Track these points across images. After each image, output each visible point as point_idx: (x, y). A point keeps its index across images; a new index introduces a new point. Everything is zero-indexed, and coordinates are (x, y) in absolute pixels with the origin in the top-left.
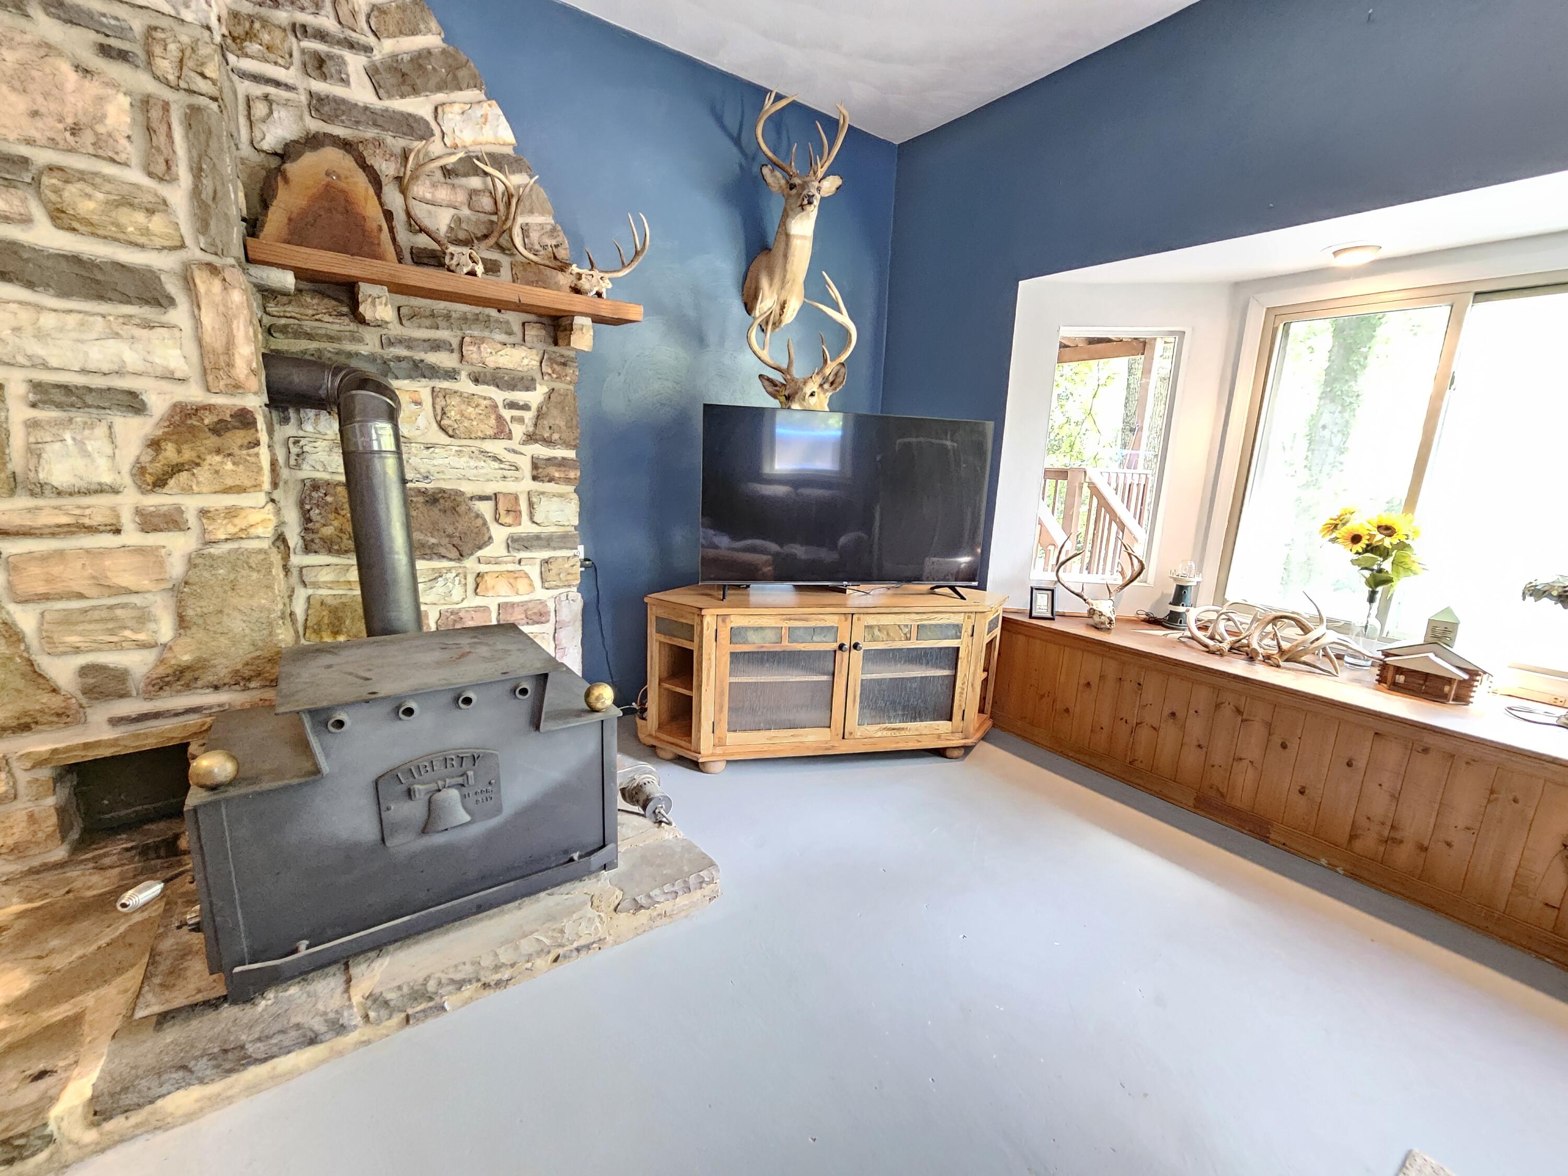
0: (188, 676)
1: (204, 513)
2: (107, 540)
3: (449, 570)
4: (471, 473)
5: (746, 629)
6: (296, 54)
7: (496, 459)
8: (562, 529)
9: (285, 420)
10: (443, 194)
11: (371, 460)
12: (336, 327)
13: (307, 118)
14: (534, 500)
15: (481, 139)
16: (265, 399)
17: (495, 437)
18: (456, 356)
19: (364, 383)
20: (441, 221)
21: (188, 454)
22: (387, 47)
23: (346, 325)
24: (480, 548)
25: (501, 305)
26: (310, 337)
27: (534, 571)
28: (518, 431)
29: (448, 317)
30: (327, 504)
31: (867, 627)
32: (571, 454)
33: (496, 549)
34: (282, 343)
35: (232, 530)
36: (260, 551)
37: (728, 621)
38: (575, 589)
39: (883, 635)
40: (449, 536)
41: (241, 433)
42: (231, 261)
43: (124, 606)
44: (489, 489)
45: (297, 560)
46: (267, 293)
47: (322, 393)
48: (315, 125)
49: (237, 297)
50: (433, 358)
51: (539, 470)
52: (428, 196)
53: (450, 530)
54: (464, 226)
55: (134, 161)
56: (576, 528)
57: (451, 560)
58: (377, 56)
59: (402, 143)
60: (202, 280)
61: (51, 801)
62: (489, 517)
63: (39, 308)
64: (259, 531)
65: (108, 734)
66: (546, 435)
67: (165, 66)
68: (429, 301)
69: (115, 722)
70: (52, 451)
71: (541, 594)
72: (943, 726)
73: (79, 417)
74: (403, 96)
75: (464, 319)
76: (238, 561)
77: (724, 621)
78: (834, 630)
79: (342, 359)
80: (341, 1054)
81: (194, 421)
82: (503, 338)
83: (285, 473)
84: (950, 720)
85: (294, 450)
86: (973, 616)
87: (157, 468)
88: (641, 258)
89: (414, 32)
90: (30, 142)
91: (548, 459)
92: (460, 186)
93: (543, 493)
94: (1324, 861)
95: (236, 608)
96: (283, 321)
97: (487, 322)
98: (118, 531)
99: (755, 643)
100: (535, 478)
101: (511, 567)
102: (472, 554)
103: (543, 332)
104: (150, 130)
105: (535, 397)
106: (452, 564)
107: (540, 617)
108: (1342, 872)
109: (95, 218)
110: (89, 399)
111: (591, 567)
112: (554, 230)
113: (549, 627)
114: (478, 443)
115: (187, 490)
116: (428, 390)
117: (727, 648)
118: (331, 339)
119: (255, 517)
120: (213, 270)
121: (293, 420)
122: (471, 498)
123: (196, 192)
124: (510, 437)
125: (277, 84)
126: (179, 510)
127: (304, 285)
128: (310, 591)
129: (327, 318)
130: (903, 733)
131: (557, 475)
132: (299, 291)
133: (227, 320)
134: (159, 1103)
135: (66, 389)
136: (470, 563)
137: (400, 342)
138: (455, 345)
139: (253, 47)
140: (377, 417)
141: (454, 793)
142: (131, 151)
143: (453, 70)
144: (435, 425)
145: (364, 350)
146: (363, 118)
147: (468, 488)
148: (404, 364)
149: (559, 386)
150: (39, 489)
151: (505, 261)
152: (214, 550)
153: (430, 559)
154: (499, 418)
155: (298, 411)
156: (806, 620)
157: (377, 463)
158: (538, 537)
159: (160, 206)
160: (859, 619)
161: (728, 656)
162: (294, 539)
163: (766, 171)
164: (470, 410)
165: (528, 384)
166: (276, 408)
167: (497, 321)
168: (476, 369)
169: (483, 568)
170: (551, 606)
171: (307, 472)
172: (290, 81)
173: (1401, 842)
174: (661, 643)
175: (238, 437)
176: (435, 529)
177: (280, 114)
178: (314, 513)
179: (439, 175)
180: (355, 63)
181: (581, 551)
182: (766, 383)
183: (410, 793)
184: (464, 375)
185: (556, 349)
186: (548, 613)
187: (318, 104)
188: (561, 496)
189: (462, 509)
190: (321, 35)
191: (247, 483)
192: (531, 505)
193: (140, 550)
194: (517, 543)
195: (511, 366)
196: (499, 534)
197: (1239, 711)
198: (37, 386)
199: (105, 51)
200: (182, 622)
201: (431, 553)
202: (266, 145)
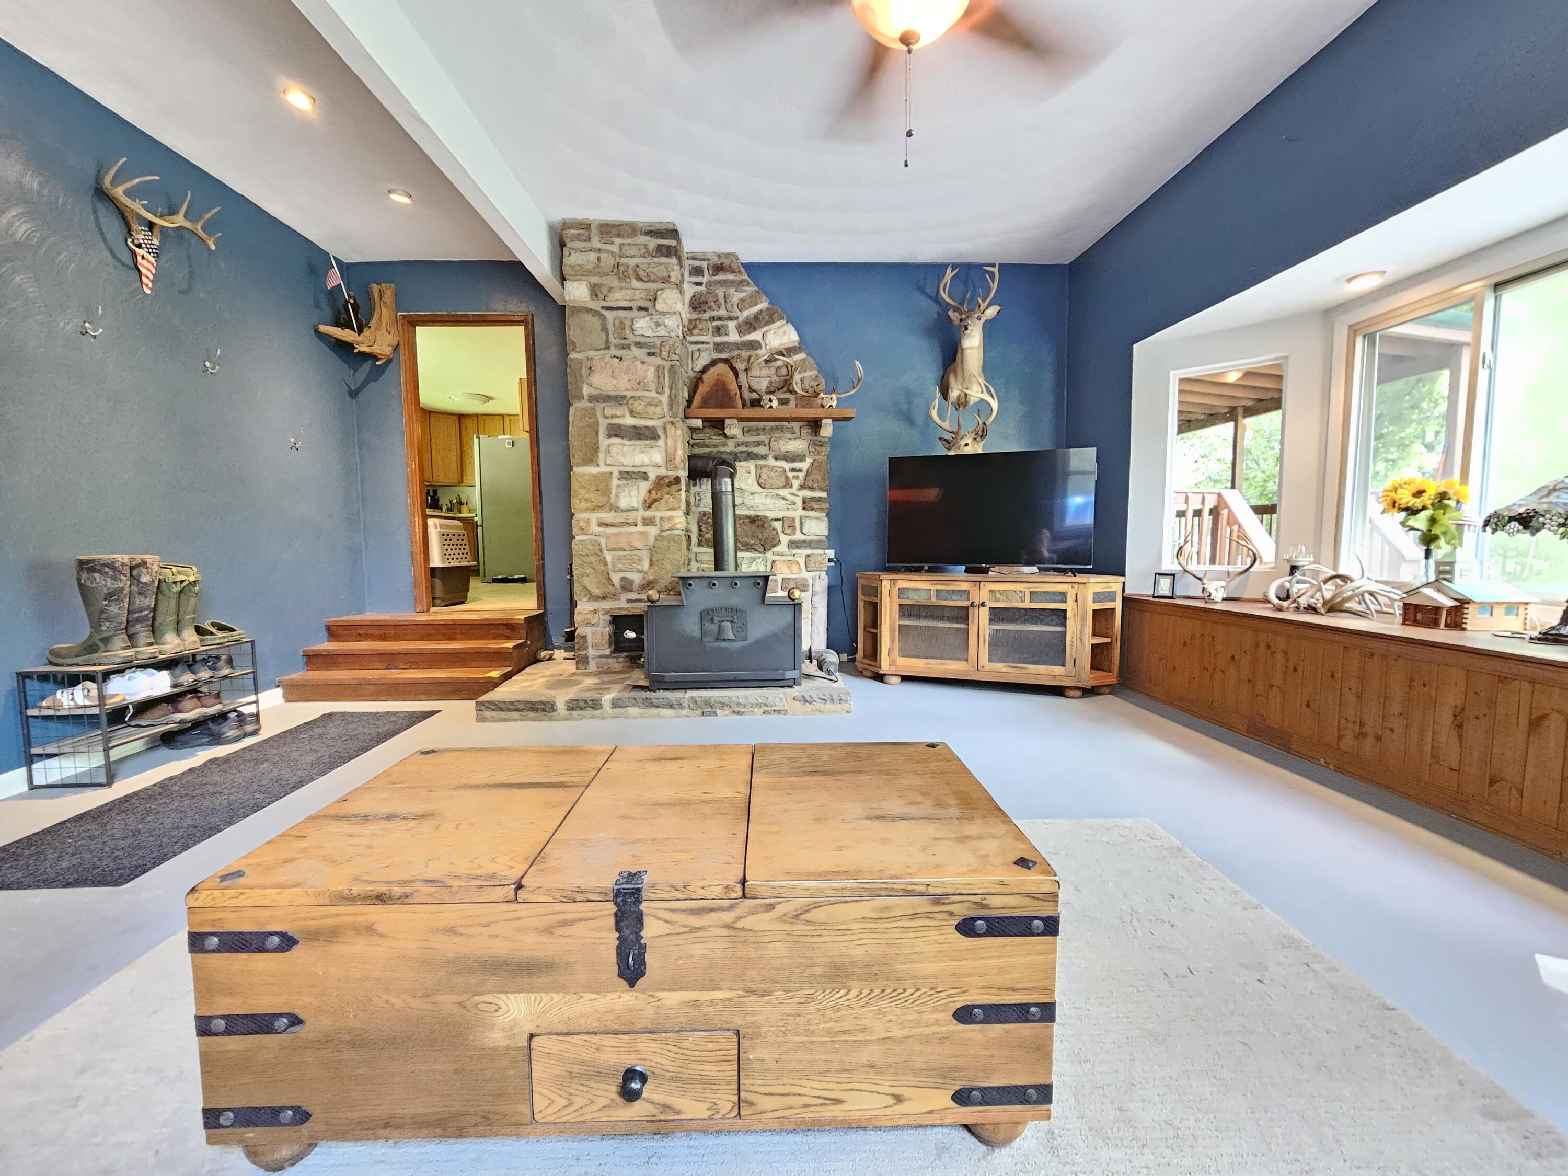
0: (651, 585)
1: (662, 518)
2: (633, 529)
3: (759, 558)
4: (771, 507)
5: (908, 589)
6: (710, 329)
7: (784, 499)
8: (818, 538)
9: (695, 485)
10: (765, 372)
11: (721, 496)
12: (717, 441)
13: (713, 353)
14: (803, 521)
15: (783, 342)
16: (687, 474)
17: (784, 487)
18: (767, 447)
19: (724, 463)
20: (762, 385)
21: (659, 495)
22: (746, 313)
23: (721, 439)
24: (774, 546)
25: (788, 420)
26: (707, 446)
27: (802, 561)
28: (796, 483)
29: (764, 429)
30: (708, 522)
31: (991, 591)
32: (824, 495)
33: (782, 548)
34: (697, 451)
35: (670, 526)
36: (678, 535)
37: (896, 584)
38: (825, 573)
39: (1004, 598)
40: (760, 540)
41: (676, 486)
42: (679, 419)
43: (635, 555)
44: (780, 515)
45: (695, 549)
46: (693, 430)
47: (708, 470)
48: (716, 356)
49: (679, 432)
50: (756, 450)
51: (807, 504)
52: (758, 375)
53: (760, 537)
54: (773, 385)
55: (653, 390)
56: (827, 537)
57: (760, 552)
58: (741, 319)
59: (748, 353)
60: (669, 427)
61: (608, 629)
62: (779, 530)
63: (624, 445)
64: (678, 526)
65: (626, 605)
66: (810, 485)
67: (665, 354)
68: (756, 423)
69: (629, 601)
70: (622, 495)
71: (805, 574)
72: (1058, 670)
73: (630, 482)
74: (750, 333)
75: (772, 429)
76: (671, 539)
77: (894, 584)
78: (966, 592)
79: (719, 455)
80: (680, 717)
81: (661, 482)
82: (790, 436)
83: (693, 509)
84: (1064, 665)
85: (698, 498)
86: (1076, 586)
87: (649, 501)
88: (861, 383)
89: (756, 304)
90: (627, 390)
91: (812, 498)
92: (773, 366)
93: (807, 517)
94: (1322, 761)
95: (668, 559)
96: (698, 441)
97: (781, 429)
98: (636, 525)
99: (913, 599)
100: (804, 509)
101: (789, 558)
102: (770, 550)
103: (810, 430)
104: (659, 377)
105: (805, 465)
106: (761, 555)
107: (803, 588)
108: (1332, 768)
109: (641, 412)
110: (633, 476)
111: (838, 562)
112: (817, 377)
113: (809, 594)
114: (776, 491)
115: (657, 510)
116: (754, 466)
117: (896, 602)
118: (715, 446)
119: (678, 520)
120: (673, 423)
121: (698, 485)
122: (771, 520)
123: (670, 396)
124: (791, 487)
125: (703, 343)
126: (654, 517)
127: (707, 424)
128: (699, 565)
129: (714, 437)
130: (1023, 671)
131: (816, 507)
132: (704, 427)
133: (675, 442)
134: (628, 708)
135: (628, 473)
136: (769, 555)
137: (743, 444)
138: (767, 443)
139: (696, 331)
140: (725, 476)
141: (729, 624)
142: (653, 386)
143: (771, 316)
144: (756, 483)
145: (728, 450)
146: (733, 348)
147: (770, 515)
148: (743, 455)
149: (818, 458)
150: (617, 510)
151: (792, 397)
152: (664, 534)
153: (751, 552)
154: (787, 477)
155: (700, 480)
156: (948, 585)
157: (724, 497)
158: (804, 541)
159: (659, 403)
160: (984, 586)
161: (898, 607)
162: (694, 540)
163: (950, 313)
164: (772, 474)
165: (801, 458)
166: (692, 479)
167: (787, 428)
168: (776, 453)
169: (776, 558)
170: (810, 582)
171: (700, 509)
172: (707, 341)
173: (1366, 735)
174: (865, 601)
175: (675, 487)
176: (753, 536)
177: (703, 354)
178: (703, 528)
179: (763, 363)
180: (732, 325)
181: (831, 553)
182: (944, 442)
183: (712, 620)
184: (771, 456)
185: (815, 438)
186: (808, 586)
187: (719, 347)
188: (818, 518)
189: (766, 525)
190: (720, 319)
191: (677, 506)
192: (801, 524)
193: (642, 533)
194: (793, 545)
195: (793, 450)
196: (784, 539)
197: (1269, 647)
198: (621, 473)
199: (649, 354)
200: (651, 563)
201: (749, 548)
202: (697, 369)
